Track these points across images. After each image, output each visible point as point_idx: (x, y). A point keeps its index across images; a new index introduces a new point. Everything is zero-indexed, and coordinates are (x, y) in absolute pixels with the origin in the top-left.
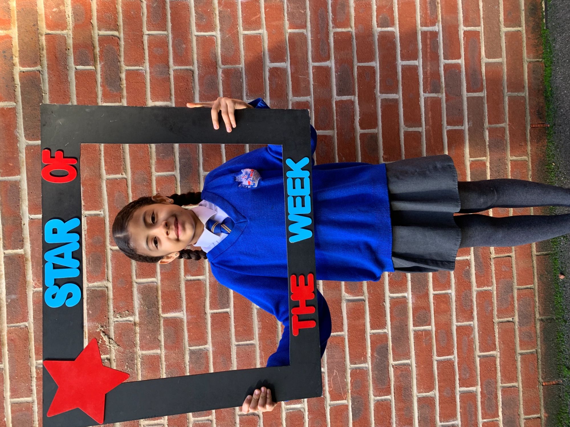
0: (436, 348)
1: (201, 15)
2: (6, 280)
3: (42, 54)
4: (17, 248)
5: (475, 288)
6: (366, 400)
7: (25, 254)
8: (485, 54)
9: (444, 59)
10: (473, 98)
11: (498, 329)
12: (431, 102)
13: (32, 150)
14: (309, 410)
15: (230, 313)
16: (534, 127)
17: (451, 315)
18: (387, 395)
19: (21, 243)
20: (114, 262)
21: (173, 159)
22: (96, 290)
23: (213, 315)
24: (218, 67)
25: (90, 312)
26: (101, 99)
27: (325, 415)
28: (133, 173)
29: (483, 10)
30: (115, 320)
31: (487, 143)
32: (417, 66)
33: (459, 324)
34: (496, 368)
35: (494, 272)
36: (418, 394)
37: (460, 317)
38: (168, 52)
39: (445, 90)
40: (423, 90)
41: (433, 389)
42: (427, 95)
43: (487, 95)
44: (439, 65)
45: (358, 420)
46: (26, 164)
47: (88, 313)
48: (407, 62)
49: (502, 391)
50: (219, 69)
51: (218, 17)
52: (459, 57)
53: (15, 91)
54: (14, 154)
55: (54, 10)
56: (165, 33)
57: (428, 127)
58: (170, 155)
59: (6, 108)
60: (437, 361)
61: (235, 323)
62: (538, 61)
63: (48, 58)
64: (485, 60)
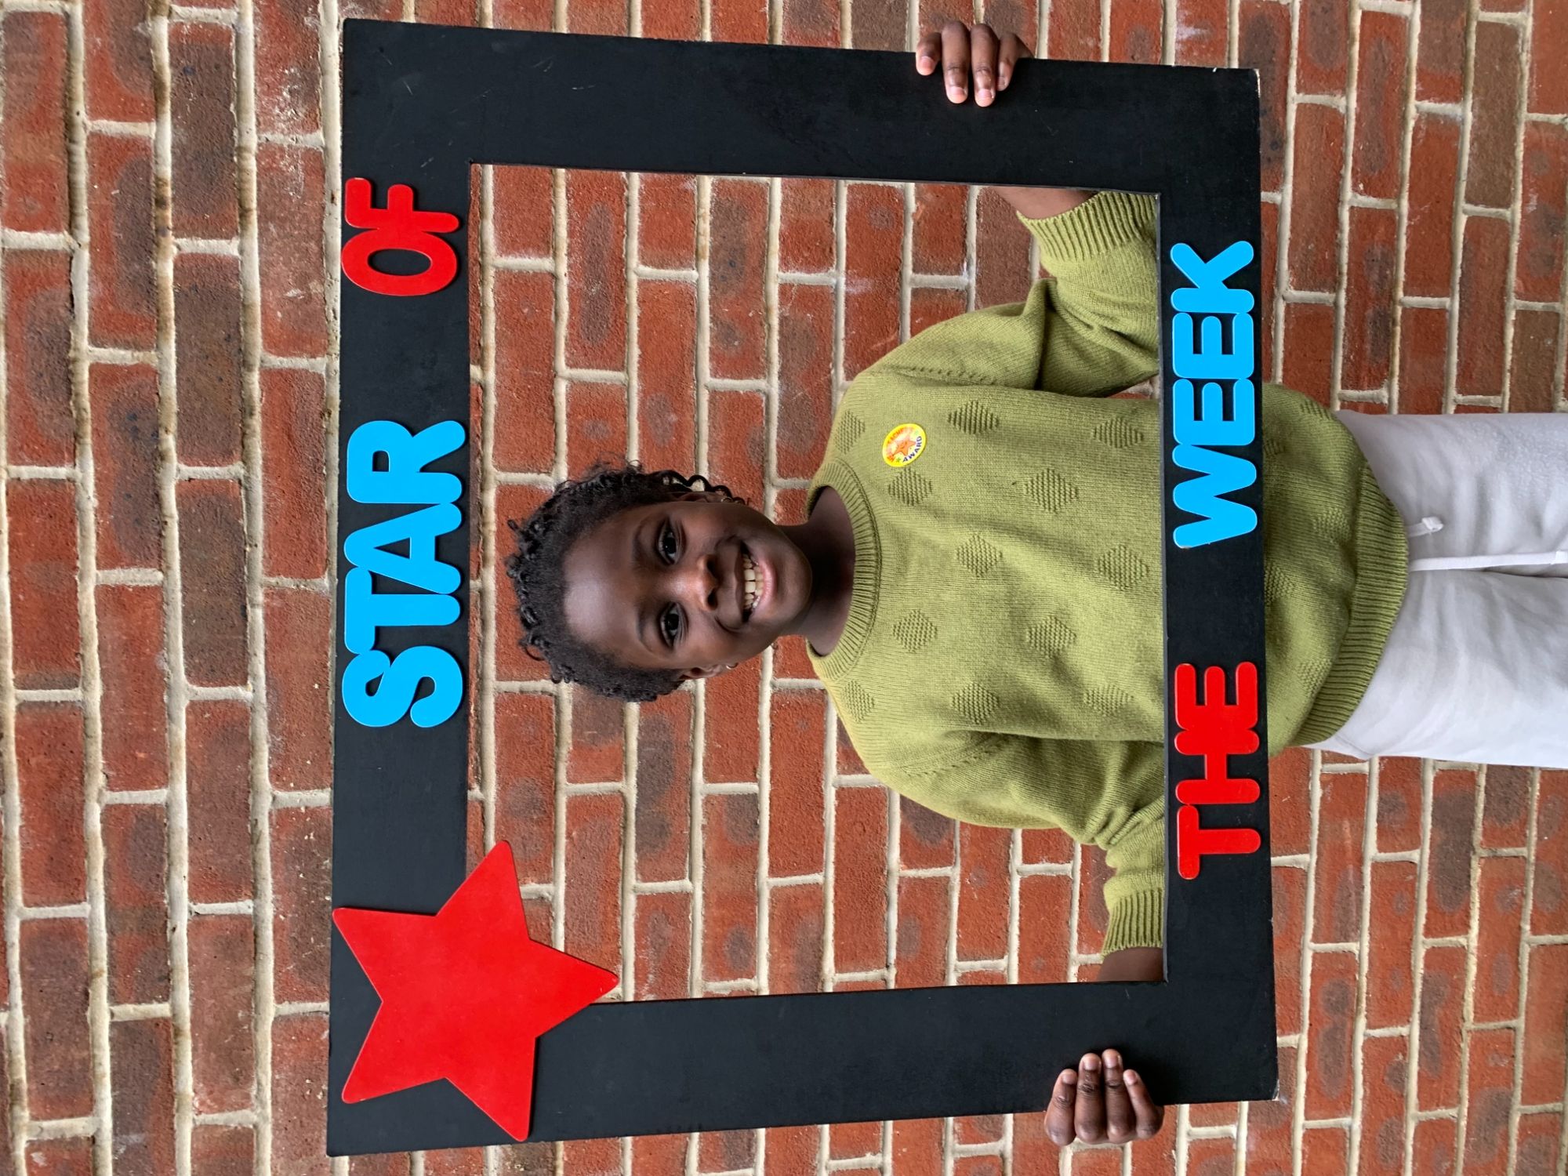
1: (729, 327)
2: (113, 1090)
3: (248, 426)
4: (149, 1000)
5: (1414, 1115)
7: (174, 1015)
13: (207, 715)
19: (163, 984)
21: (621, 746)
24: (766, 481)
28: (503, 785)
29: (1513, 349)
35: (1466, 1067)
38: (626, 434)
46: (188, 753)
50: (768, 487)
51: (775, 337)
53: (160, 535)
54: (152, 726)
55: (292, 293)
56: (621, 376)
58: (613, 734)
59: (134, 588)
63: (266, 437)
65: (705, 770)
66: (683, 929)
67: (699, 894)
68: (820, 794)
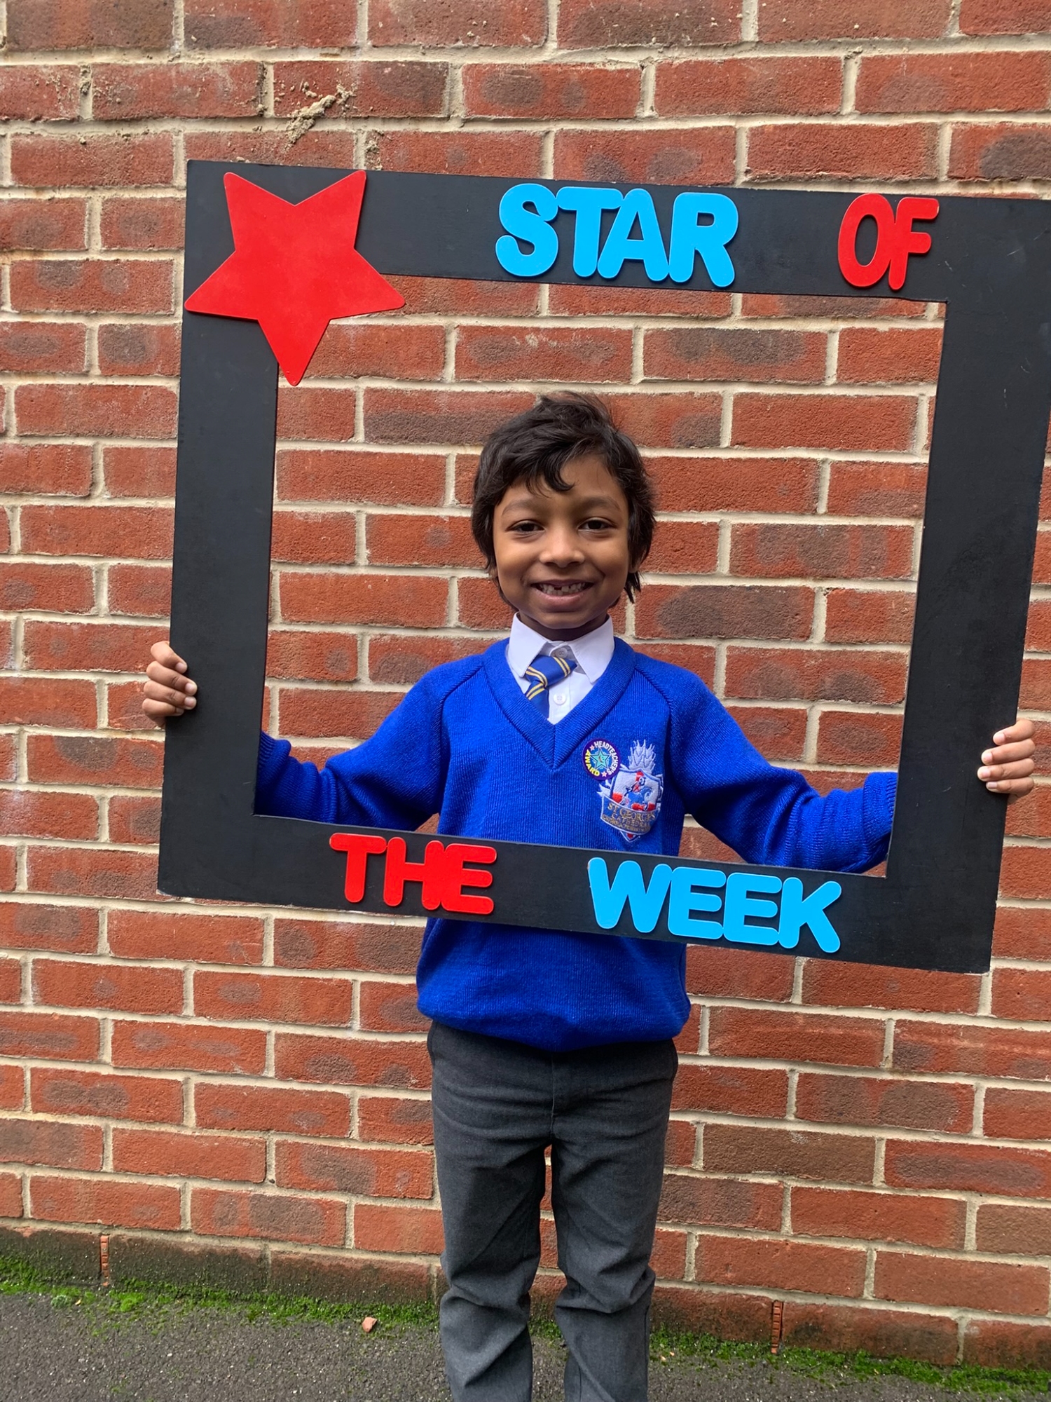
0: (217, 973)
5: (357, 1094)
6: (103, 775)
8: (990, 1206)
9: (989, 1091)
10: (871, 1156)
11: (249, 1140)
12: (871, 1038)
14: (93, 626)
15: (352, 443)
16: (773, 1310)
17: (295, 1022)
18: (110, 831)
20: (512, 140)
22: (444, 89)
23: (349, 396)
25: (387, 71)
26: (963, 123)
27: (75, 668)
30: (360, 135)
31: (740, 1178)
32: (976, 1011)
33: (271, 1040)
34: (153, 1120)
35: (398, 1148)
36: (106, 912)
37: (289, 1043)
39: (899, 1081)
40: (905, 1021)
41: (115, 952)
42: (891, 1030)
43: (873, 1194)
44: (974, 1072)
45: (56, 750)
47: (387, 64)
48: (990, 986)
49: (98, 1129)
52: (989, 1132)
57: (801, 1021)
58: (789, 306)
60: (186, 969)
61: (327, 452)
62: (958, 1350)
64: (976, 1202)
65: (747, 394)
66: (596, 375)
67: (629, 390)
68: (714, 507)
